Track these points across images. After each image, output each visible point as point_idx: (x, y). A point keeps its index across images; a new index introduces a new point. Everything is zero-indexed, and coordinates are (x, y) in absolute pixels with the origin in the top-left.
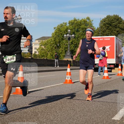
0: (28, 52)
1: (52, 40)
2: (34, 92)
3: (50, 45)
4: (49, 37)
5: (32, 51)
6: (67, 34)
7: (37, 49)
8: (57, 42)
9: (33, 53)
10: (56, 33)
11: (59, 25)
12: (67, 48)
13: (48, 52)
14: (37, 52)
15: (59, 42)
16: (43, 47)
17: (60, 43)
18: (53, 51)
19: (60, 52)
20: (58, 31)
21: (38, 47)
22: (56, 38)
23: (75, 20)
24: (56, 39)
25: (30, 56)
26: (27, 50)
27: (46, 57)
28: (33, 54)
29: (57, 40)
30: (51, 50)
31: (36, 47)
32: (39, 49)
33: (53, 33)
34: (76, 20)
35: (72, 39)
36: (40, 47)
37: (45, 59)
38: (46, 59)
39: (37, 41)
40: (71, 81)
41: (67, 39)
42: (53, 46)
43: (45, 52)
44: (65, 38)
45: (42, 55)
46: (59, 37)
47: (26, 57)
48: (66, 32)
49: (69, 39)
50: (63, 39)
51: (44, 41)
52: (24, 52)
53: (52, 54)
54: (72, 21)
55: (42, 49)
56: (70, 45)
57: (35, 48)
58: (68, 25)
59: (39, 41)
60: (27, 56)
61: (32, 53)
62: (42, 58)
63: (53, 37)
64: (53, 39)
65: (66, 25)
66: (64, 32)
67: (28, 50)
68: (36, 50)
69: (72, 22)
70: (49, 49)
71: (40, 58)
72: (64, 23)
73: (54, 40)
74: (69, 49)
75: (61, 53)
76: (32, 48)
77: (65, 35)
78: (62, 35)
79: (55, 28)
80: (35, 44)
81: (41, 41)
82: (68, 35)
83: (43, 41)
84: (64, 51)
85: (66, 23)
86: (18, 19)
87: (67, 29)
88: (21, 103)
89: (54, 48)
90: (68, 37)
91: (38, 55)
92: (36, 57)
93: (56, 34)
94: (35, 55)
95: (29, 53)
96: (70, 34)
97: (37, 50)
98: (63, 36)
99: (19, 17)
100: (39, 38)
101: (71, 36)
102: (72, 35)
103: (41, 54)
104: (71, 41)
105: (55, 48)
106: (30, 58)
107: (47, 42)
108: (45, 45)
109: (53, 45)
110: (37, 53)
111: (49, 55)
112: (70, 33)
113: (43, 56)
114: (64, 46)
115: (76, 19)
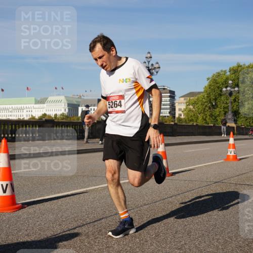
0: (169, 115)
1: (204, 96)
2: (181, 174)
3: (201, 104)
4: (199, 93)
5: (175, 114)
6: (226, 87)
7: (183, 110)
8: (212, 99)
9: (177, 116)
10: (210, 86)
11: (214, 75)
12: (227, 108)
13: (199, 114)
14: (182, 115)
15: (216, 99)
16: (191, 107)
17: (216, 101)
18: (206, 113)
19: (217, 113)
20: (213, 83)
21: (183, 107)
22: (211, 93)
23: (239, 66)
24: (210, 95)
25: (172, 121)
26: (168, 113)
27: (196, 121)
28: (177, 118)
29: (212, 97)
30: (202, 112)
31: (180, 107)
32: (185, 110)
33: (205, 87)
34: (241, 66)
35: (234, 94)
36: (187, 108)
37: (195, 124)
38: (197, 125)
39: (182, 99)
40: (235, 158)
41: (227, 94)
42: (206, 106)
43: (194, 115)
44: (224, 93)
45: (190, 119)
46: (214, 91)
47: (166, 122)
48: (226, 84)
49: (231, 94)
50: (220, 95)
51: (193, 98)
52: (164, 115)
53: (205, 117)
54: (234, 67)
55: (190, 110)
56: (231, 102)
57: (180, 110)
58: (228, 73)
59: (184, 99)
60: (168, 121)
61: (174, 117)
62: (191, 123)
63: (206, 91)
64: (206, 96)
65: (224, 75)
66: (223, 84)
67: (170, 112)
68: (181, 112)
69: (235, 69)
70: (200, 110)
71: (186, 123)
72: (222, 71)
73: (208, 97)
74: (230, 109)
75: (218, 115)
76: (175, 109)
77: (224, 89)
78: (220, 89)
79: (208, 79)
80: (179, 103)
81: (188, 98)
82: (228, 89)
83: (191, 98)
84: (223, 112)
85: (225, 72)
86: (155, 68)
87: (227, 79)
88: (163, 188)
89: (207, 108)
90: (228, 92)
91: (185, 118)
92: (181, 122)
93: (210, 88)
94: (180, 119)
95: (171, 116)
96: (232, 87)
97: (183, 112)
98: (221, 91)
99: (157, 66)
100: (186, 95)
101: (233, 90)
102: (234, 88)
103: (188, 118)
104: (233, 98)
105: (210, 108)
106: (173, 123)
107: (198, 99)
108: (194, 104)
109: (206, 104)
110: (182, 117)
111: (200, 118)
112: (231, 85)
113: (191, 121)
114: (223, 105)
115: (241, 64)
